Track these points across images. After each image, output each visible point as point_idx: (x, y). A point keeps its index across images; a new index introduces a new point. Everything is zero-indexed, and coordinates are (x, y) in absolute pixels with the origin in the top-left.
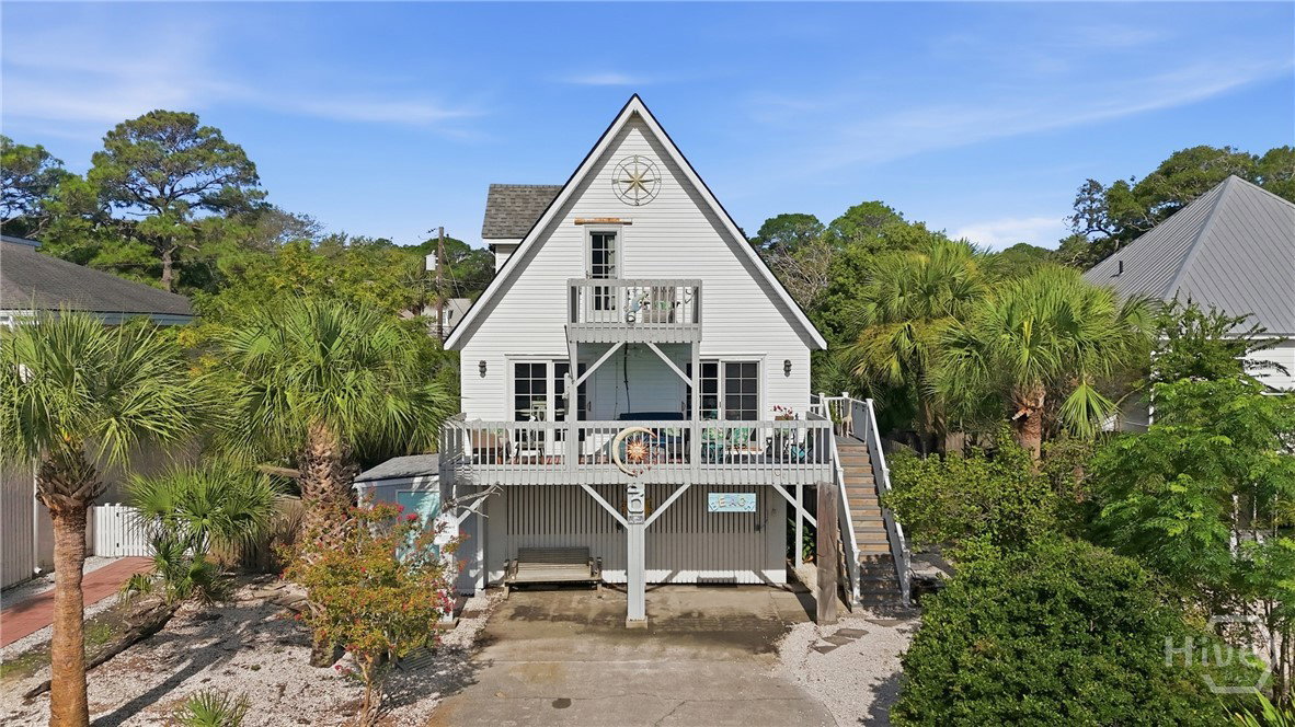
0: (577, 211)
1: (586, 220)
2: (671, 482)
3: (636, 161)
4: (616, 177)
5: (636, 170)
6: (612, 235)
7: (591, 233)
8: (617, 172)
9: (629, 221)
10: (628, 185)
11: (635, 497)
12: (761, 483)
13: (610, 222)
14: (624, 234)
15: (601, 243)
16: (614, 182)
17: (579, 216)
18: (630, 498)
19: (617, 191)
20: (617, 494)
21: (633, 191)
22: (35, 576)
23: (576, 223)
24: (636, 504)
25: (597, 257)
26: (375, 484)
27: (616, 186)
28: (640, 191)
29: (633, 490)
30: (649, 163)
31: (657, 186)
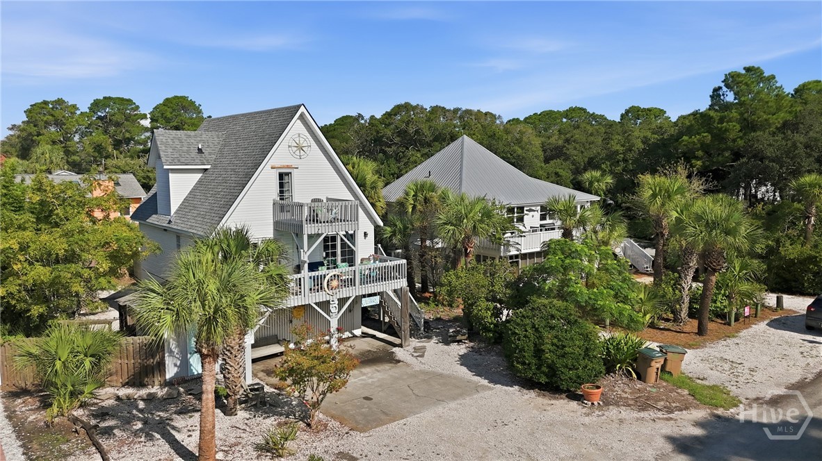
0: (271, 162)
1: (277, 166)
2: (348, 296)
3: (299, 136)
4: (290, 144)
5: (299, 140)
7: (278, 173)
8: (290, 142)
9: (297, 166)
10: (296, 148)
11: (333, 305)
12: (382, 291)
13: (288, 167)
14: (295, 173)
15: (284, 178)
16: (290, 147)
17: (273, 164)
18: (331, 306)
19: (291, 151)
21: (298, 151)
23: (272, 168)
24: (334, 308)
25: (281, 185)
27: (290, 149)
28: (302, 151)
29: (332, 302)
30: (305, 138)
31: (309, 149)
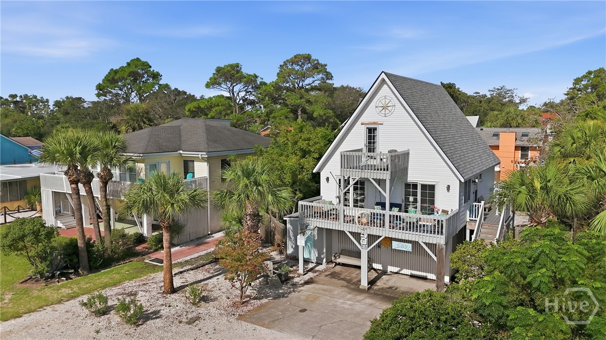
0: (361, 120)
1: (365, 123)
2: (378, 234)
3: (385, 98)
4: (377, 105)
5: (385, 102)
6: (375, 129)
7: (367, 128)
8: (378, 103)
9: (382, 123)
10: (382, 108)
11: (364, 238)
12: (413, 240)
13: (374, 123)
14: (380, 128)
15: (371, 132)
16: (376, 107)
18: (362, 238)
19: (378, 111)
20: (357, 236)
21: (384, 110)
22: (209, 235)
23: (362, 124)
24: (364, 241)
25: (370, 138)
26: (292, 219)
27: (377, 109)
28: (387, 110)
29: (363, 236)
30: (390, 99)
31: (394, 108)
